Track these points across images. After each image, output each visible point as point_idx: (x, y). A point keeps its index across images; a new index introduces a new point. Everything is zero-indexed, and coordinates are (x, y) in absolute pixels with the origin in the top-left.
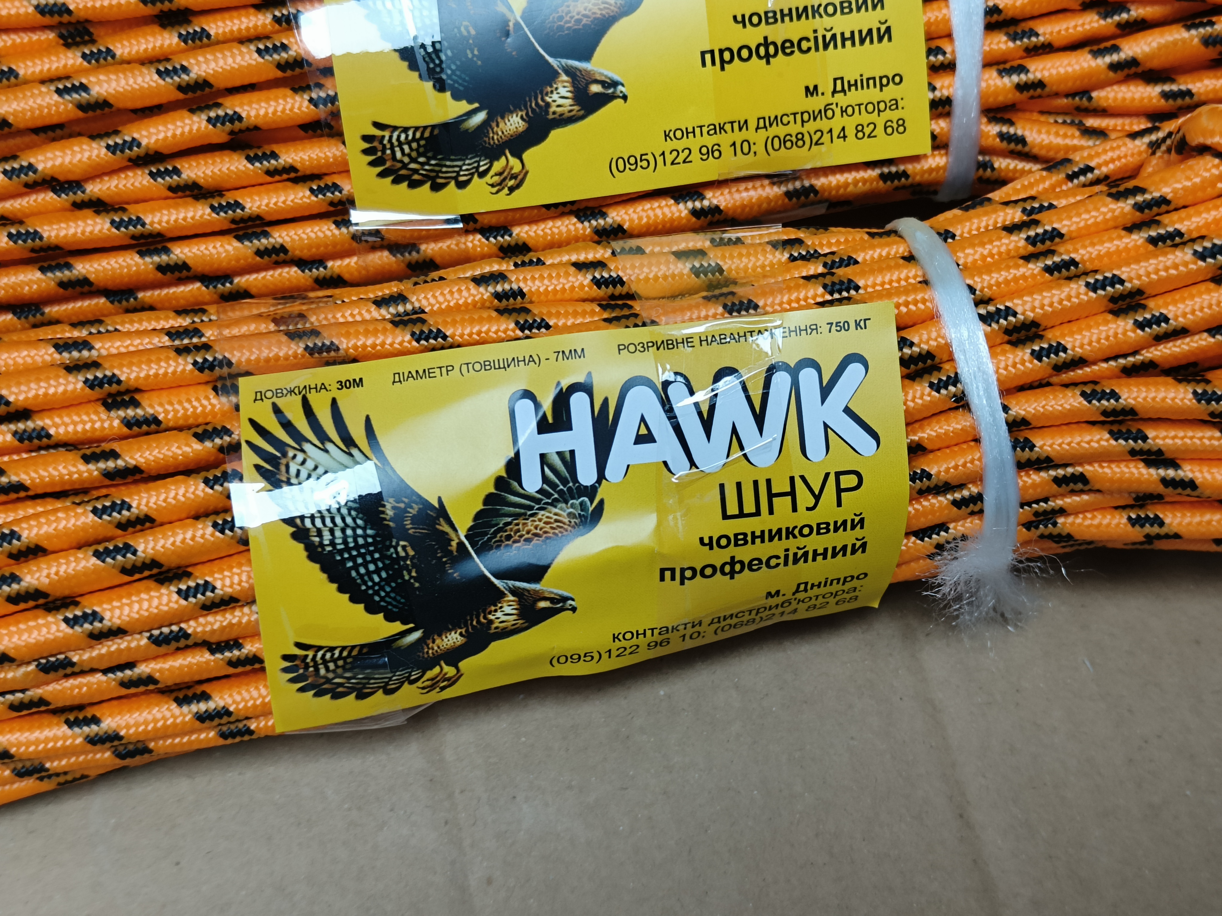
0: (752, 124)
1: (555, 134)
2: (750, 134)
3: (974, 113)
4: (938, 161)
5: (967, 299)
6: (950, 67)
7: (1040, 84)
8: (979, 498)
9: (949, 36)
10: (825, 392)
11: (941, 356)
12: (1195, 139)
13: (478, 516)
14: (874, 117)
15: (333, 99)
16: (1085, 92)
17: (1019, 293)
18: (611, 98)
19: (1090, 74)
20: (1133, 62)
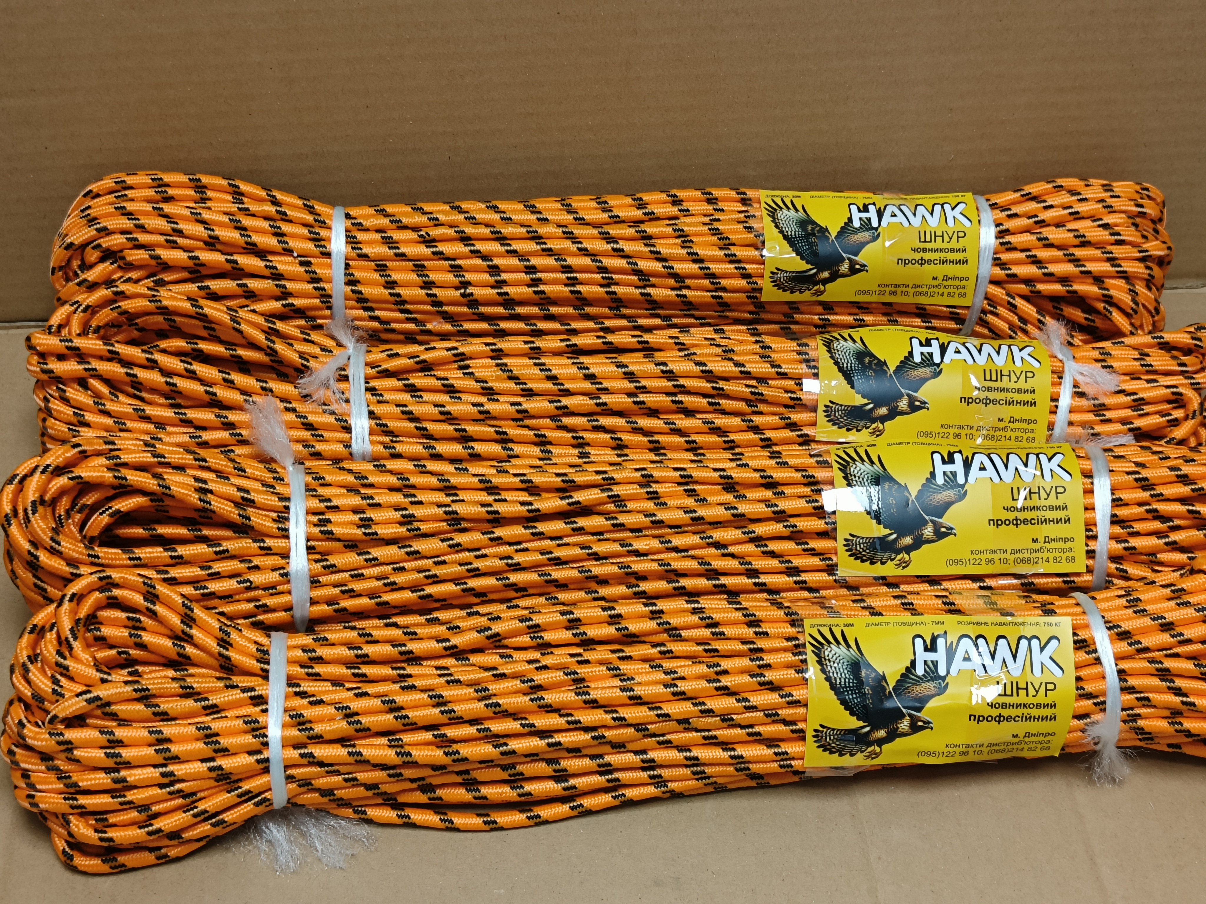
0: (1009, 552)
1: (924, 546)
2: (1007, 556)
3: (1105, 557)
4: (1088, 578)
5: (1101, 621)
6: (1095, 537)
7: (1134, 548)
8: (1104, 703)
9: (1095, 525)
10: (1042, 649)
11: (1090, 642)
12: (1196, 567)
13: (898, 681)
14: (1061, 554)
15: (835, 523)
16: (1154, 554)
17: (1123, 620)
18: (950, 534)
19: (1156, 546)
20: (1175, 543)
